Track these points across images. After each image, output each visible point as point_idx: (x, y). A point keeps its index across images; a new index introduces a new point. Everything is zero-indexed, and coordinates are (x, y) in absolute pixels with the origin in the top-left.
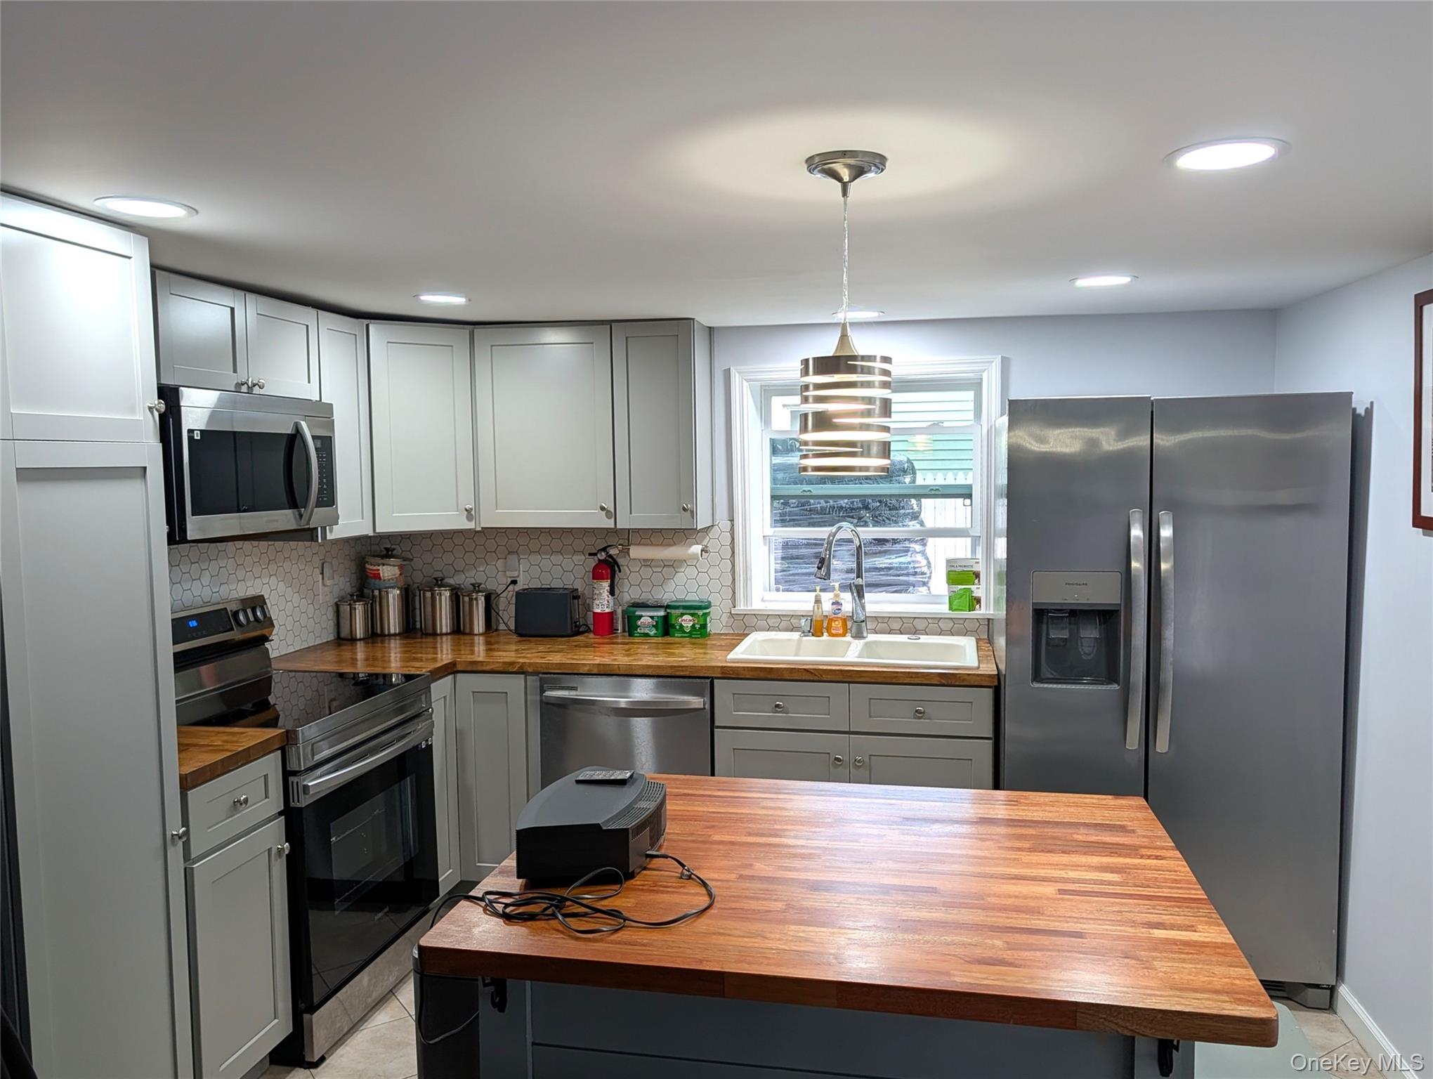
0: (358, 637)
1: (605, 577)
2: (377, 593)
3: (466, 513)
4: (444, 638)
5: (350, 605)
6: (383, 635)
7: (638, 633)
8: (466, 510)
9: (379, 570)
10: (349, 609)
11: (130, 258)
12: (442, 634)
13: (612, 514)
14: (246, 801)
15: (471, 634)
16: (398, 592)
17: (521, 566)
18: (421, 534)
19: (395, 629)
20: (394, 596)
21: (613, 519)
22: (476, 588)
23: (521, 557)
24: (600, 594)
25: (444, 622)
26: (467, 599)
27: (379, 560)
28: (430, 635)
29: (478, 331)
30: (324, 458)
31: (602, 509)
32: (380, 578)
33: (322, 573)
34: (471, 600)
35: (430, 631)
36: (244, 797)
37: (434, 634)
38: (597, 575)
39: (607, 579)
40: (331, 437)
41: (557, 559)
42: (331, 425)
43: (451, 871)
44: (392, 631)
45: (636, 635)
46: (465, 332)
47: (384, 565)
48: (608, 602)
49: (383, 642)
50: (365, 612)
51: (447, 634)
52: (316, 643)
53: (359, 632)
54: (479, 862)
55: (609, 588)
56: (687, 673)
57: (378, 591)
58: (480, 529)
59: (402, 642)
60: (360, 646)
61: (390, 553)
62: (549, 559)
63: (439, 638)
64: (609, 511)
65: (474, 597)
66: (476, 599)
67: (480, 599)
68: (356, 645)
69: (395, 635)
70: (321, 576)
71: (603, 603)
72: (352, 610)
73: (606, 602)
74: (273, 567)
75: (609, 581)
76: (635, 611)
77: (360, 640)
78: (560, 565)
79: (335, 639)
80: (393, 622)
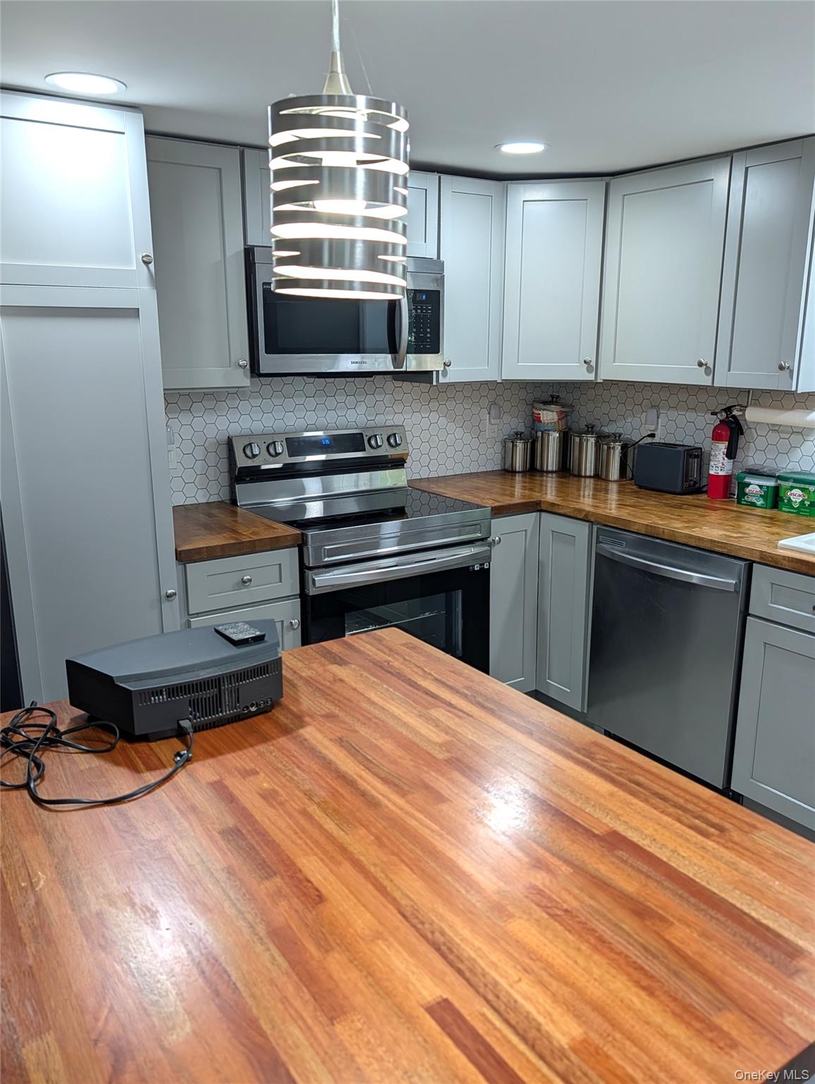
0: (517, 470)
1: (724, 439)
2: (539, 434)
3: (586, 365)
4: (588, 480)
5: (512, 442)
6: (542, 471)
7: (745, 501)
8: (585, 362)
9: (539, 414)
10: (511, 446)
11: (124, 133)
12: (586, 477)
13: (710, 371)
14: (250, 580)
15: (607, 480)
16: (558, 435)
17: (660, 420)
18: (573, 383)
19: (553, 466)
20: (554, 438)
21: (711, 376)
22: (616, 437)
23: (662, 411)
24: (716, 456)
25: (589, 467)
26: (605, 447)
27: (542, 406)
28: (575, 476)
29: (614, 182)
30: (430, 310)
31: (700, 364)
32: (540, 422)
33: (489, 413)
34: (609, 448)
35: (576, 473)
36: (248, 577)
37: (579, 476)
38: (717, 437)
39: (726, 441)
40: (439, 291)
41: (691, 416)
42: (441, 280)
43: (523, 679)
44: (550, 469)
45: (743, 502)
46: (600, 184)
47: (544, 410)
48: (723, 464)
49: (542, 476)
50: (525, 449)
51: (590, 477)
52: (479, 471)
53: (519, 466)
54: (549, 679)
55: (726, 450)
56: (725, 551)
57: (540, 433)
58: (602, 381)
59: (559, 479)
60: (518, 478)
61: (554, 399)
62: (684, 415)
63: (583, 480)
64: (709, 367)
65: (612, 446)
66: (614, 448)
67: (617, 449)
68: (515, 476)
69: (552, 472)
70: (488, 416)
71: (719, 465)
72: (514, 446)
73: (721, 464)
74: (434, 404)
75: (727, 443)
76: (744, 478)
77: (519, 472)
78: (693, 422)
79: (501, 470)
80: (551, 460)
